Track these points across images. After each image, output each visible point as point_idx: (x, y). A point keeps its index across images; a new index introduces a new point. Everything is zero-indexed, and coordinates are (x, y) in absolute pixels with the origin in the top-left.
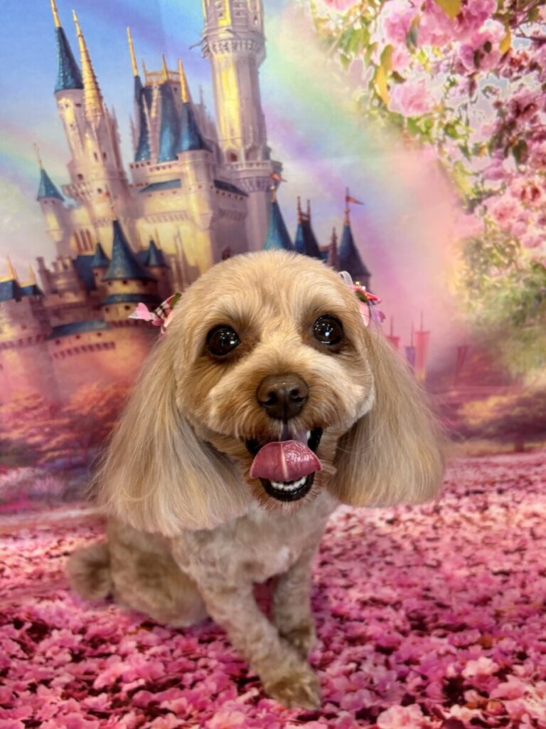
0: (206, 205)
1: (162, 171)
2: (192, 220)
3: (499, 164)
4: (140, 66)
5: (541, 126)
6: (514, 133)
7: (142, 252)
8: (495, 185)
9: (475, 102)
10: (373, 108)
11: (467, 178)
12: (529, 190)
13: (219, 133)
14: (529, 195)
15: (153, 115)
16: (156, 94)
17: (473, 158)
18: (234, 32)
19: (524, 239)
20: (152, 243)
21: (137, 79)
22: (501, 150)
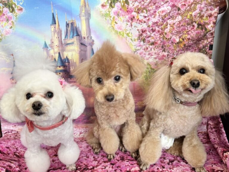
0: (79, 48)
1: (70, 41)
2: (76, 51)
3: (140, 43)
4: (67, 19)
5: (148, 35)
6: (142, 36)
7: (64, 59)
8: (139, 48)
9: (132, 29)
10: (112, 29)
11: (133, 46)
12: (146, 48)
13: (82, 32)
14: (146, 49)
15: (69, 29)
16: (70, 25)
17: (134, 42)
18: (85, 13)
19: (145, 58)
20: (67, 57)
21: (67, 22)
22: (140, 40)
